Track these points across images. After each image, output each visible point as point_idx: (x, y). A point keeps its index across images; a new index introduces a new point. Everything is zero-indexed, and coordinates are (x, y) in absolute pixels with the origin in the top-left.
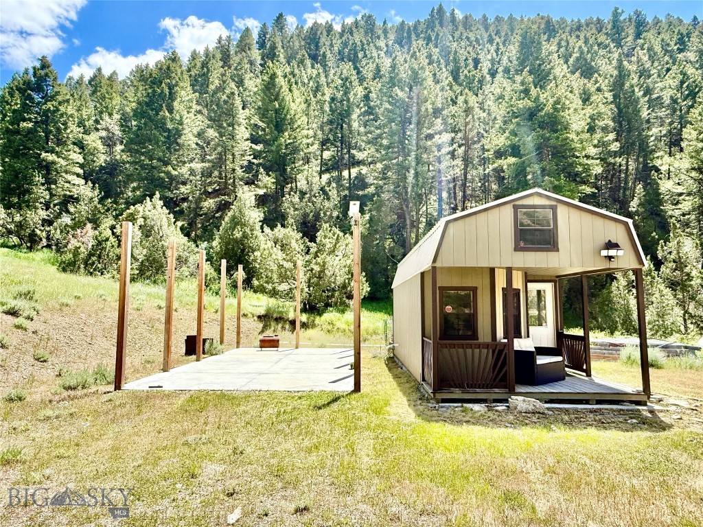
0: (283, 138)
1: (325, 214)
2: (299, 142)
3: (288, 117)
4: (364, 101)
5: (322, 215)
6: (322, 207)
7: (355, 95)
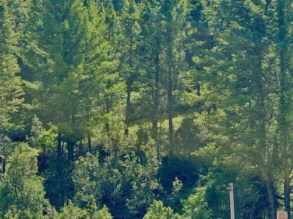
0: (76, 72)
1: (138, 185)
2: (98, 78)
3: (83, 42)
4: (191, 20)
5: (135, 187)
6: (133, 175)
7: (180, 11)
